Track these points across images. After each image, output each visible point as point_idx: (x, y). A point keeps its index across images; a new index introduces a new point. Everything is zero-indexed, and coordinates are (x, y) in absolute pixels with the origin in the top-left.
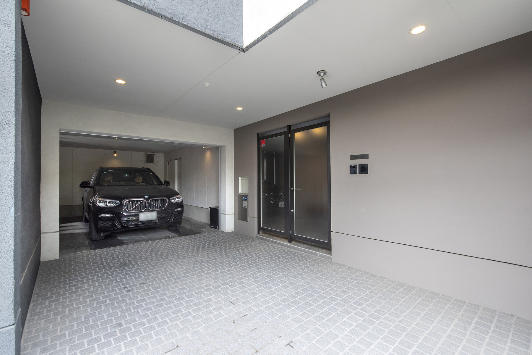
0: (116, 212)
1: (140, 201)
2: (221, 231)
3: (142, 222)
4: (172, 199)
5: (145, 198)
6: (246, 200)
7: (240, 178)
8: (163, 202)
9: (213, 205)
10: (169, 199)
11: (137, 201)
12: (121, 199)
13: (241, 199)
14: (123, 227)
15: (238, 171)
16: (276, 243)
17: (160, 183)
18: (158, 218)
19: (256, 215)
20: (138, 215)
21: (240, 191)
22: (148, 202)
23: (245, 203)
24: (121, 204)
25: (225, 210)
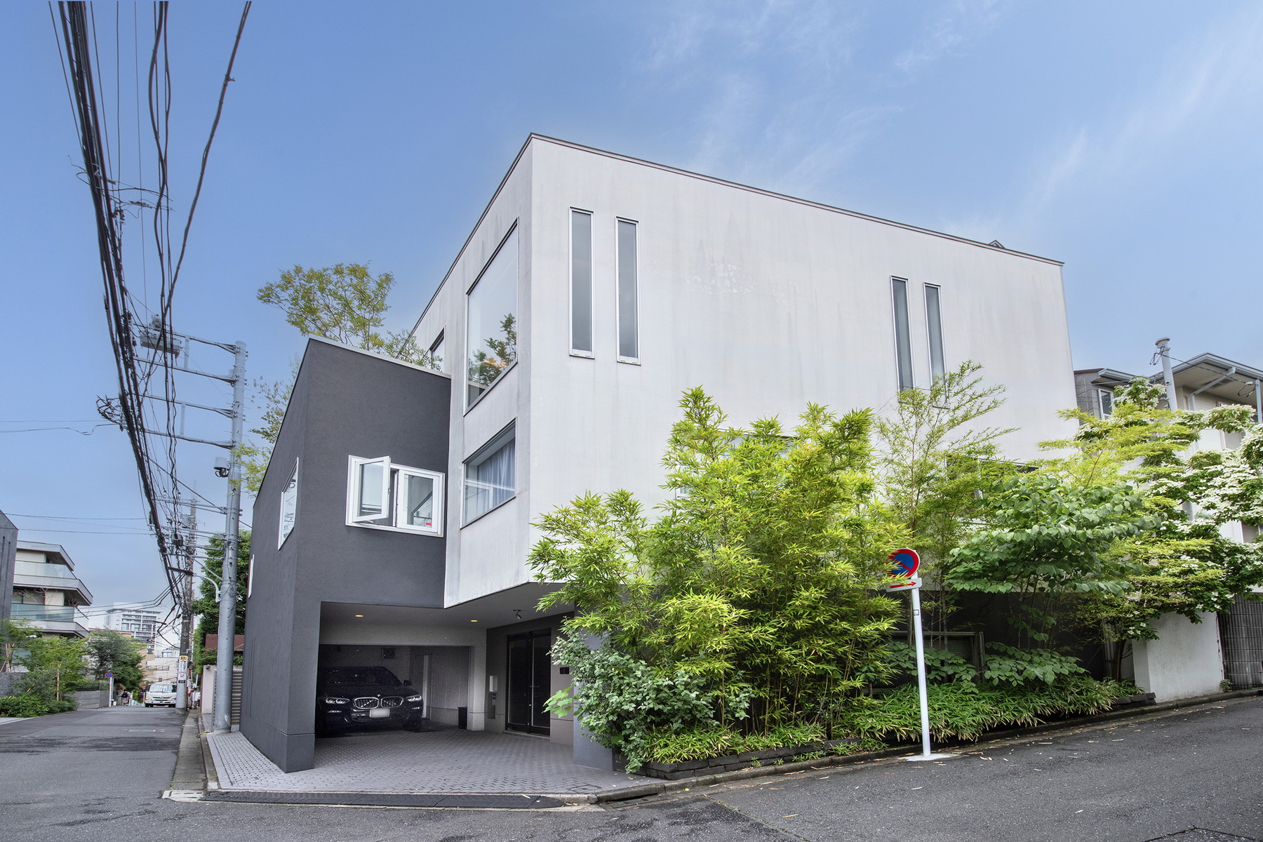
0: (346, 710)
1: (371, 699)
2: (469, 730)
3: (373, 719)
4: (410, 698)
5: (377, 697)
6: (494, 698)
7: (491, 677)
8: (398, 701)
9: (462, 706)
10: (405, 698)
11: (368, 699)
12: (352, 698)
13: (490, 697)
14: (352, 722)
15: (489, 671)
16: (517, 735)
17: (398, 683)
18: (391, 715)
19: (504, 712)
20: (368, 711)
21: (491, 690)
22: (380, 701)
23: (494, 701)
24: (352, 702)
25: (472, 709)
